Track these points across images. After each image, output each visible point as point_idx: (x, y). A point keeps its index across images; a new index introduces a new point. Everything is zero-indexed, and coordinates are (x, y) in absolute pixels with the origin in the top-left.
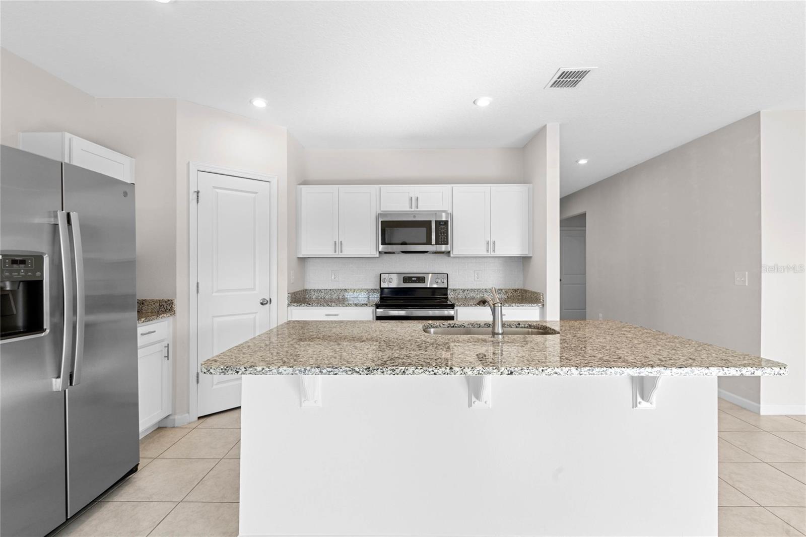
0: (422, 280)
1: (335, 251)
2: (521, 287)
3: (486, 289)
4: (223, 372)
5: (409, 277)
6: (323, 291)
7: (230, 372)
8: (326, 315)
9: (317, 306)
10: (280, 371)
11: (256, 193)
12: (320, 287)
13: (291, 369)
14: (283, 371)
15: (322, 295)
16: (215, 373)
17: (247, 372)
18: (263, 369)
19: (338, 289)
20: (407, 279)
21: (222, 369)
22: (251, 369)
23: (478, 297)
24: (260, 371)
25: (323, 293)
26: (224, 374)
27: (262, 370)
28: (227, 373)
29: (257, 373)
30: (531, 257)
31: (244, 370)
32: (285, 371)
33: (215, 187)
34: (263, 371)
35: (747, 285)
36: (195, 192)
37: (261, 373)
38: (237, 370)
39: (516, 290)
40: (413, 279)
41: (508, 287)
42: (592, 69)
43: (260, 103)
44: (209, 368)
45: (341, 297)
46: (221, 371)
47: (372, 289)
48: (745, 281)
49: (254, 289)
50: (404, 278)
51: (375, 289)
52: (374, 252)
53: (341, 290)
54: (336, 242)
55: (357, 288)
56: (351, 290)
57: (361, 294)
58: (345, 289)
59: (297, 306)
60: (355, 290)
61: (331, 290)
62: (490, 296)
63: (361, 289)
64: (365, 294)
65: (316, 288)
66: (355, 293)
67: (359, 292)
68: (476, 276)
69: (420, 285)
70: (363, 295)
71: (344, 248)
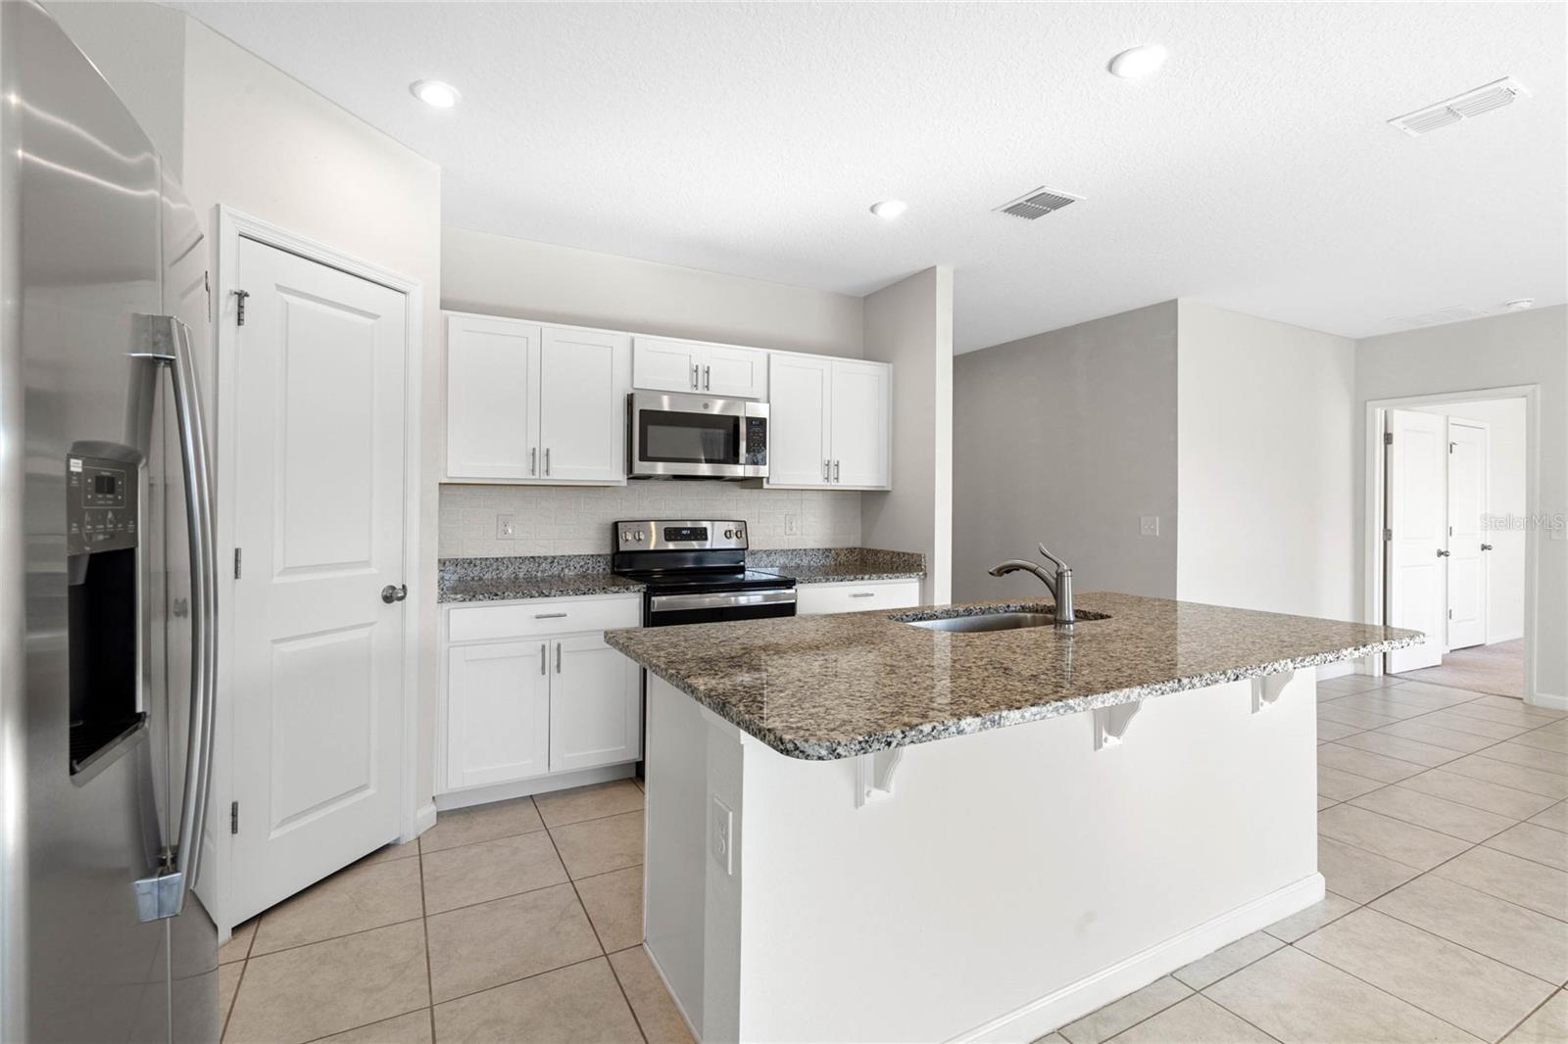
0: (701, 535)
1: (533, 471)
2: (858, 544)
3: (805, 550)
4: (863, 749)
5: (676, 529)
6: (478, 562)
7: (876, 745)
8: (538, 617)
9: (515, 597)
10: (961, 728)
11: (375, 317)
12: (470, 554)
13: (978, 720)
14: (966, 726)
15: (476, 572)
16: (847, 753)
17: (907, 740)
18: (934, 728)
19: (516, 558)
20: (672, 534)
21: (860, 742)
22: (913, 733)
23: (793, 564)
24: (929, 734)
25: (478, 568)
26: (865, 753)
27: (933, 731)
28: (870, 750)
29: (924, 739)
30: (888, 491)
31: (901, 736)
32: (969, 725)
33: (279, 287)
34: (933, 734)
35: (1158, 534)
36: (236, 293)
37: (930, 738)
38: (889, 739)
39: (851, 550)
40: (684, 532)
41: (838, 546)
42: (1079, 199)
43: (438, 95)
44: (834, 746)
45: (521, 575)
46: (858, 747)
47: (592, 556)
48: (1155, 530)
49: (367, 564)
50: (666, 529)
51: (599, 555)
52: (618, 476)
53: (524, 559)
54: (534, 449)
55: (559, 553)
56: (546, 558)
57: (568, 567)
58: (532, 557)
59: (464, 600)
60: (554, 558)
61: (497, 559)
62: (812, 563)
63: (569, 556)
64: (578, 566)
65: (460, 557)
66: (555, 564)
67: (563, 562)
68: (788, 525)
69: (695, 545)
70: (572, 568)
71: (553, 465)
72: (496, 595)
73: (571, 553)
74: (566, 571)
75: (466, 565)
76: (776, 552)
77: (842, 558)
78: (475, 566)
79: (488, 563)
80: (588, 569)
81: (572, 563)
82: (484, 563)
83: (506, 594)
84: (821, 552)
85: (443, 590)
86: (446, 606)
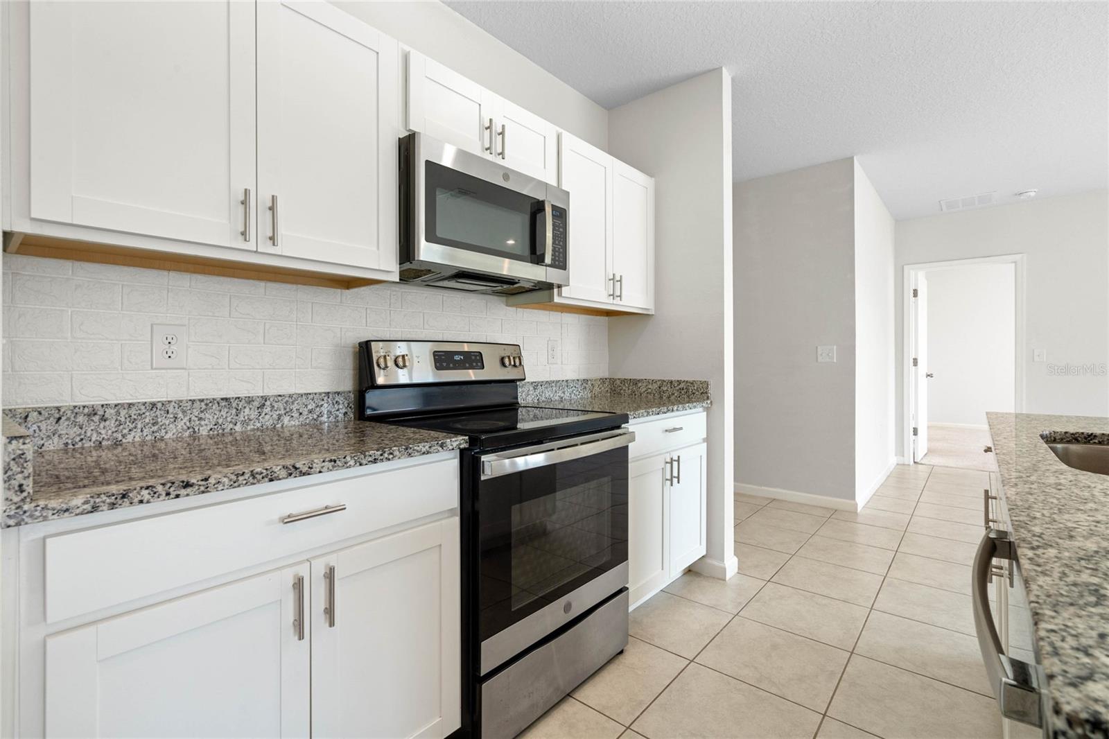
0: (478, 361)
1: (245, 237)
2: (606, 375)
3: (567, 381)
5: (445, 353)
6: (110, 412)
15: (107, 431)
19: (193, 401)
20: (443, 360)
23: (557, 398)
25: (111, 424)
30: (652, 315)
35: (835, 361)
39: (603, 381)
40: (457, 358)
45: (204, 431)
48: (832, 357)
51: (338, 393)
52: (386, 263)
53: (208, 403)
54: (246, 192)
55: (271, 391)
56: (250, 400)
57: (288, 412)
58: (226, 399)
59: (95, 509)
60: (265, 398)
61: (154, 405)
62: (573, 395)
63: (290, 396)
64: (305, 413)
65: (66, 401)
66: (267, 409)
67: (281, 405)
68: (550, 352)
69: (472, 375)
70: (296, 415)
71: (282, 230)
72: (187, 485)
73: (292, 391)
74: (286, 420)
75: (80, 419)
76: (541, 384)
77: (597, 389)
78: (103, 419)
79: (133, 412)
80: (321, 415)
81: (295, 407)
82: (123, 412)
83: (212, 481)
84: (580, 383)
85: (21, 488)
86: (32, 532)
